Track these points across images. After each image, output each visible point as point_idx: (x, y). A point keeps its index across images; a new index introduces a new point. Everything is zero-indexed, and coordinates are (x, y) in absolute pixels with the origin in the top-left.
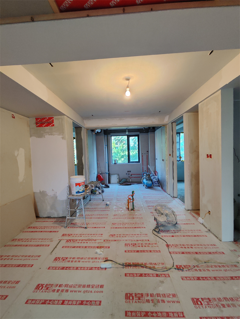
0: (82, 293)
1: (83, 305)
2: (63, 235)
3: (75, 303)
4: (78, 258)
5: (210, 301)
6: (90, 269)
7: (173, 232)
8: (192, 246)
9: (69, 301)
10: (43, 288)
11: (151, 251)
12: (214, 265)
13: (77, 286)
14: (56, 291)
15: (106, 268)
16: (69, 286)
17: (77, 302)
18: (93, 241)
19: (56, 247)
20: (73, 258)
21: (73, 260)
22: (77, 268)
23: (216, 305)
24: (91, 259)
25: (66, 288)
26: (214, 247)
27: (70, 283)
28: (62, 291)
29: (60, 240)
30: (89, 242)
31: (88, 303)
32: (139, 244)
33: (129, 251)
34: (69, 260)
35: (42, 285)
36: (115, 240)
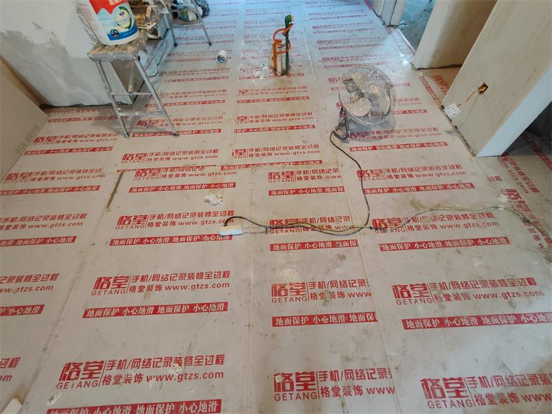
0: (188, 291)
1: (194, 312)
2: (124, 159)
3: (178, 310)
4: (170, 216)
5: (426, 289)
6: (198, 240)
7: (377, 135)
8: (411, 173)
9: (165, 306)
10: (111, 286)
11: (324, 190)
12: (446, 216)
13: (178, 278)
14: (137, 289)
15: (231, 236)
16: (161, 278)
17: (182, 308)
18: (198, 171)
19: (115, 191)
20: (159, 217)
21: (159, 220)
22: (171, 240)
23: (435, 296)
24: (197, 216)
25: (155, 283)
26: (457, 170)
27: (163, 272)
28: (150, 288)
29: (120, 172)
30: (188, 173)
31: (203, 308)
32: (300, 172)
33: (277, 191)
34: (151, 221)
35: (108, 280)
36: (247, 166)
